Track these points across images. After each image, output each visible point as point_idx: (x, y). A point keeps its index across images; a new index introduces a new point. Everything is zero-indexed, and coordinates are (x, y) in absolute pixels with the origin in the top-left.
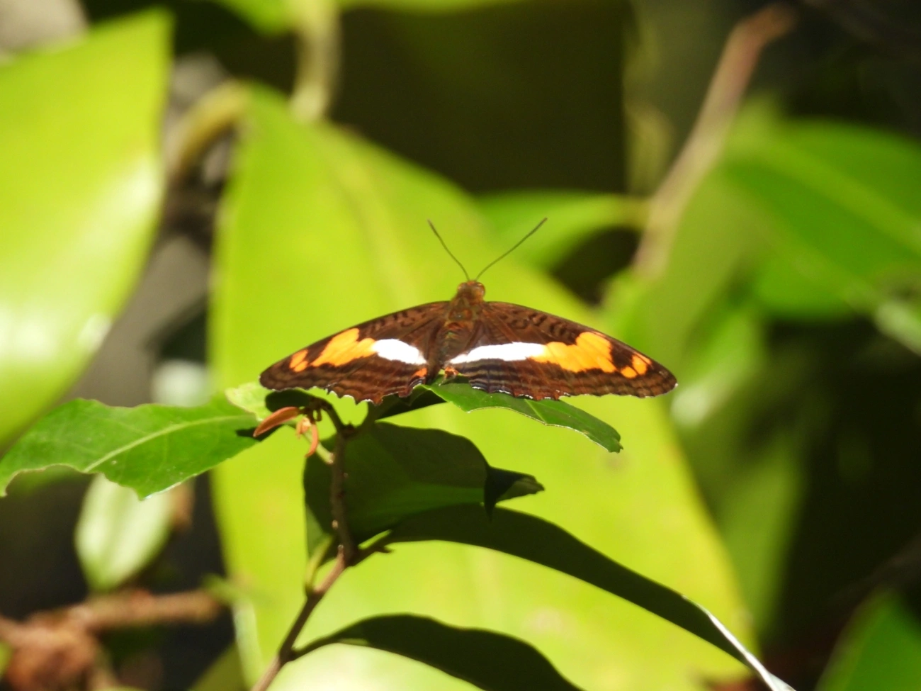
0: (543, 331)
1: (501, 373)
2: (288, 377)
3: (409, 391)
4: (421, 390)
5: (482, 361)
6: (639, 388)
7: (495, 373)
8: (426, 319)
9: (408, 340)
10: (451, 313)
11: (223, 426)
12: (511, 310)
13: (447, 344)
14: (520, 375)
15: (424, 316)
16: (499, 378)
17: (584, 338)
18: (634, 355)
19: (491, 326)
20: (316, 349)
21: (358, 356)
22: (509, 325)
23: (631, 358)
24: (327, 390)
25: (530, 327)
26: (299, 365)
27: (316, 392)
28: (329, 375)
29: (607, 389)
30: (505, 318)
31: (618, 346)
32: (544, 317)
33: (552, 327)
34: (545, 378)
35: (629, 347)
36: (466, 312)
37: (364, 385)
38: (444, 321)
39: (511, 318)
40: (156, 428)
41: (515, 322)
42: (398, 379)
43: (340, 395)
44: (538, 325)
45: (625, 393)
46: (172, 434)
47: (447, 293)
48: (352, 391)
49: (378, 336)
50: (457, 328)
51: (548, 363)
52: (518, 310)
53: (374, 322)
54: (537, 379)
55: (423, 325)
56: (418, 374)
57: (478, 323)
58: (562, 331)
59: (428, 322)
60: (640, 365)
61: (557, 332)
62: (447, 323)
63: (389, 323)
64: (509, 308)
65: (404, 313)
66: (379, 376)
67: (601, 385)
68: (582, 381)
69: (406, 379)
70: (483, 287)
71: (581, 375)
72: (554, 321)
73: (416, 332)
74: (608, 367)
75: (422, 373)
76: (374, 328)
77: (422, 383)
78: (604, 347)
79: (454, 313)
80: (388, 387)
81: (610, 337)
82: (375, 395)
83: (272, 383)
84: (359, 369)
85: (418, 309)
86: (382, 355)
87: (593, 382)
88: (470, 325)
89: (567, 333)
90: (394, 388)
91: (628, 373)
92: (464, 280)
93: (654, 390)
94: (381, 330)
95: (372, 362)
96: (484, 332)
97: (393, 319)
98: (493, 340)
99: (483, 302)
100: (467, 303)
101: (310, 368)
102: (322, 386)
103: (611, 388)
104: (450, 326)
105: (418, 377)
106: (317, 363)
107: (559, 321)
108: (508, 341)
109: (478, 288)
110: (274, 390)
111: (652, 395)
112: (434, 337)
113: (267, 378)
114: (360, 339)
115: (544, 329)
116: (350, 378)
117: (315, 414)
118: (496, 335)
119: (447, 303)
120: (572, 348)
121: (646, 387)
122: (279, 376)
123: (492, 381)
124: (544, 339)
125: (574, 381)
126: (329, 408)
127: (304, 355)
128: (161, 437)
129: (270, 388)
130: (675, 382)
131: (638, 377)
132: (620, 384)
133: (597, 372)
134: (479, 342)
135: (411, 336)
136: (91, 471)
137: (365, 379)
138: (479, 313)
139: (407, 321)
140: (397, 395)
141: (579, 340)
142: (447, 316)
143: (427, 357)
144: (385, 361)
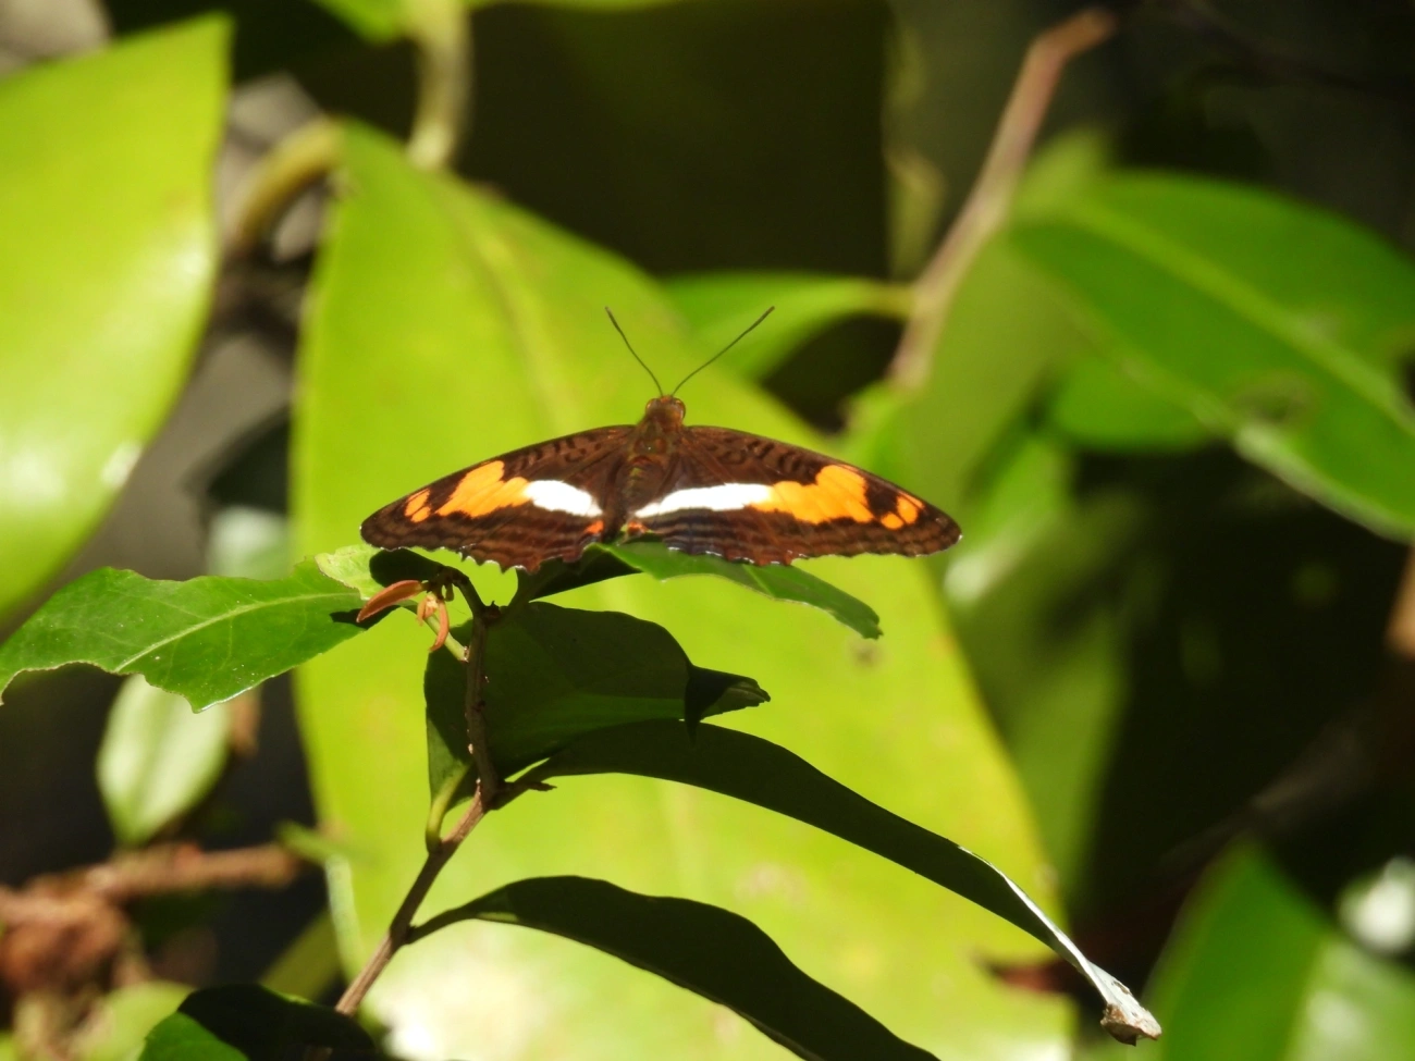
0: (767, 466)
1: (709, 528)
2: (402, 530)
3: (578, 553)
4: (594, 551)
5: (681, 511)
6: (907, 543)
7: (700, 528)
8: (601, 451)
9: (575, 481)
10: (637, 444)
11: (312, 607)
12: (723, 437)
13: (632, 483)
14: (735, 530)
15: (598, 447)
16: (705, 534)
17: (827, 475)
18: (900, 496)
19: (694, 462)
20: (443, 489)
21: (504, 504)
22: (720, 459)
23: (895, 501)
24: (460, 554)
25: (749, 461)
26: (418, 512)
27: (444, 556)
28: (463, 530)
29: (860, 546)
30: (714, 449)
31: (876, 484)
32: (770, 446)
33: (781, 461)
34: (772, 535)
35: (892, 484)
36: (658, 442)
37: (513, 546)
38: (627, 455)
39: (722, 450)
40: (215, 611)
41: (728, 454)
42: (562, 536)
43: (480, 561)
44: (761, 457)
45: (887, 551)
46: (240, 618)
47: (631, 413)
48: (497, 555)
49: (533, 475)
50: (644, 462)
51: (776, 512)
52: (732, 438)
53: (525, 452)
54: (759, 535)
55: (598, 461)
56: (591, 529)
57: (675, 459)
58: (796, 465)
59: (605, 456)
60: (908, 510)
61: (788, 467)
62: (631, 458)
63: (549, 454)
64: (720, 433)
65: (570, 440)
66: (535, 533)
67: (851, 540)
68: (824, 536)
69: (574, 536)
70: (682, 405)
71: (824, 527)
72: (784, 452)
73: (587, 471)
74: (862, 514)
75: (597, 528)
76: (526, 462)
77: (597, 541)
78: (856, 485)
79: (642, 443)
80: (548, 547)
81: (865, 471)
82: (529, 559)
83: (379, 537)
84: (505, 525)
85: (590, 436)
86: (539, 503)
87: (841, 536)
88: (664, 460)
89: (804, 469)
90: (556, 550)
91: (891, 522)
92: (655, 395)
93: (929, 545)
94: (536, 465)
95: (525, 513)
96: (684, 471)
97: (553, 449)
98: (697, 481)
99: (682, 427)
100: (659, 429)
101: (434, 518)
102: (454, 548)
103: (867, 544)
104: (636, 460)
105: (590, 535)
106: (445, 510)
107: (792, 451)
108: (718, 481)
109: (676, 407)
110: (382, 548)
111: (925, 552)
112: (612, 478)
113: (372, 529)
114: (506, 477)
115: (770, 461)
116: (493, 537)
117: (444, 591)
118: (702, 474)
119: (631, 428)
120: (810, 489)
121: (917, 542)
122: (390, 528)
123: (696, 539)
124: (770, 477)
125: (812, 537)
126: (463, 582)
127: (423, 497)
128: (224, 623)
129: (376, 545)
130: (959, 532)
131: (906, 528)
132: (879, 539)
133: (846, 522)
134: (677, 484)
135: (579, 475)
136: (122, 670)
137: (514, 538)
138: (677, 443)
139: (575, 454)
140: (560, 560)
141: (820, 477)
142: (631, 448)
143: (603, 505)
144: (542, 512)
